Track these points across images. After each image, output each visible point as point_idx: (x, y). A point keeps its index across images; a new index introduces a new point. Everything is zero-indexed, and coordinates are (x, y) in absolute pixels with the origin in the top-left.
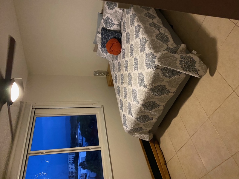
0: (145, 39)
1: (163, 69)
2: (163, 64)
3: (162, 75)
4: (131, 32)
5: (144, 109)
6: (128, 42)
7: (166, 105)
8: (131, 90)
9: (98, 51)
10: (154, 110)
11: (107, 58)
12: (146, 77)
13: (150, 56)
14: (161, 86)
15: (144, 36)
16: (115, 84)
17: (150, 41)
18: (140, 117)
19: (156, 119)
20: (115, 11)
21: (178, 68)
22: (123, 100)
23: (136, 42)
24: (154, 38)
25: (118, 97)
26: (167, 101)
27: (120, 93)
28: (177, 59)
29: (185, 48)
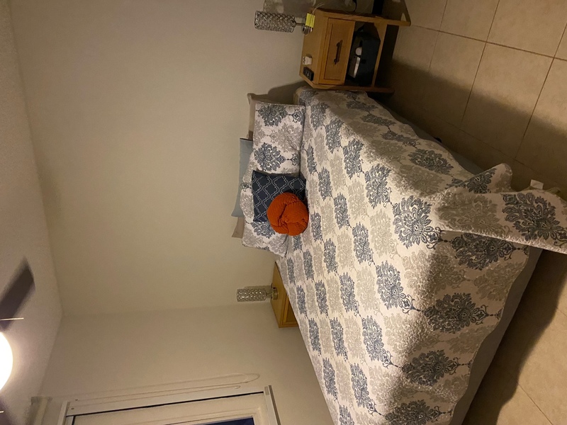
0: (383, 169)
1: (458, 242)
2: (456, 223)
3: (458, 259)
4: (332, 166)
5: (411, 381)
6: (326, 193)
7: (477, 359)
8: (355, 324)
9: (245, 234)
10: (441, 381)
11: (270, 249)
12: (408, 273)
13: (411, 208)
14: (456, 296)
15: (375, 163)
16: (299, 317)
17: (398, 170)
18: (398, 410)
19: (450, 412)
20: (283, 127)
21: (506, 230)
22: (332, 362)
23: (352, 186)
24: (408, 162)
25: (312, 353)
26: (478, 345)
27: (320, 342)
28: (495, 205)
29: (509, 175)
